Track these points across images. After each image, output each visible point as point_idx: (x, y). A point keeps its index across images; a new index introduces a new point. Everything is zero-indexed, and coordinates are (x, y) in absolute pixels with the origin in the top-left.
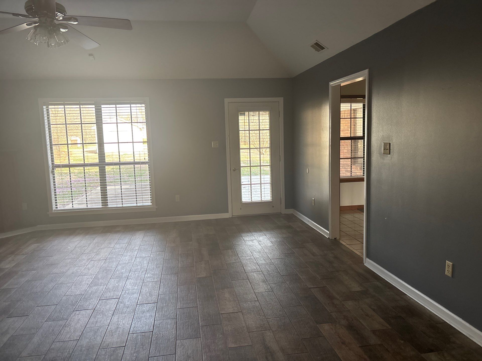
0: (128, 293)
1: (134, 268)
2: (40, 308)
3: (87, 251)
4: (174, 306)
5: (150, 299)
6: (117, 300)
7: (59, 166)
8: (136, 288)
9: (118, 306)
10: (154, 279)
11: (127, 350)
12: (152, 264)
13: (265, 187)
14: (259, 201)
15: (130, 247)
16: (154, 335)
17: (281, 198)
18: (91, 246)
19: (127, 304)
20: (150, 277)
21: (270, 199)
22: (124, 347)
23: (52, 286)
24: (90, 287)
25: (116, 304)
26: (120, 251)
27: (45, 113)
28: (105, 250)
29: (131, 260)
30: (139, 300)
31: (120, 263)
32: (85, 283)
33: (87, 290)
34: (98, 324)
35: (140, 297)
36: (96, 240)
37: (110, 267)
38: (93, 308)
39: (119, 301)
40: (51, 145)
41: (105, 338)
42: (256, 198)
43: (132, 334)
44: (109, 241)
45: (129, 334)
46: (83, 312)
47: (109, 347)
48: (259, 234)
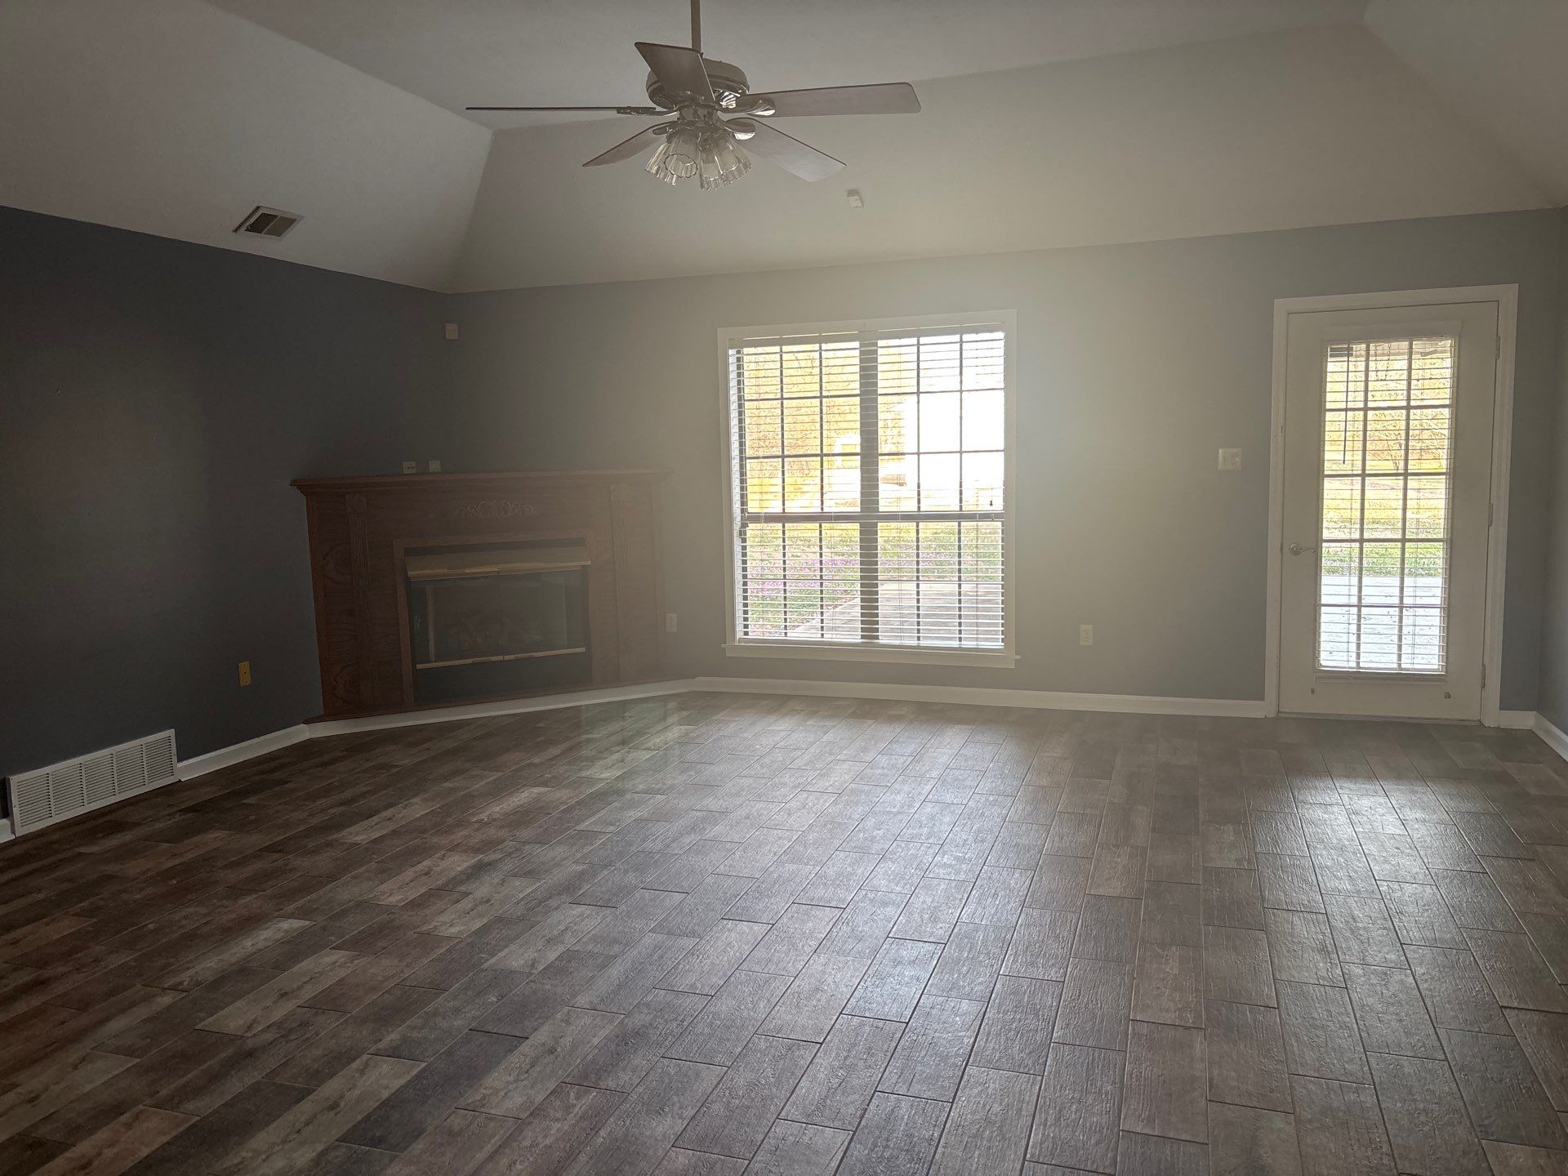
0: (872, 901)
1: (910, 831)
2: (647, 894)
3: (798, 763)
4: (992, 966)
5: (928, 929)
6: (837, 912)
7: (756, 518)
8: (898, 889)
9: (834, 930)
10: (958, 873)
11: (825, 1054)
12: (965, 829)
13: (1420, 621)
14: (1393, 669)
15: (918, 768)
16: (908, 1033)
17: (1484, 665)
18: (812, 750)
19: (860, 929)
20: (950, 866)
21: (1436, 667)
22: (819, 1045)
23: (691, 842)
24: (779, 862)
25: (831, 924)
26: (887, 776)
27: (733, 368)
28: (846, 766)
29: (909, 806)
30: (896, 926)
31: (876, 809)
32: (770, 851)
33: (771, 869)
34: (772, 968)
35: (901, 918)
36: (830, 736)
37: (846, 816)
38: (771, 922)
39: (843, 918)
40: (742, 459)
41: (777, 1008)
42: (1379, 657)
43: (850, 1017)
44: (863, 744)
45: (841, 1013)
46: (744, 926)
47: (779, 1036)
48: (1363, 786)
